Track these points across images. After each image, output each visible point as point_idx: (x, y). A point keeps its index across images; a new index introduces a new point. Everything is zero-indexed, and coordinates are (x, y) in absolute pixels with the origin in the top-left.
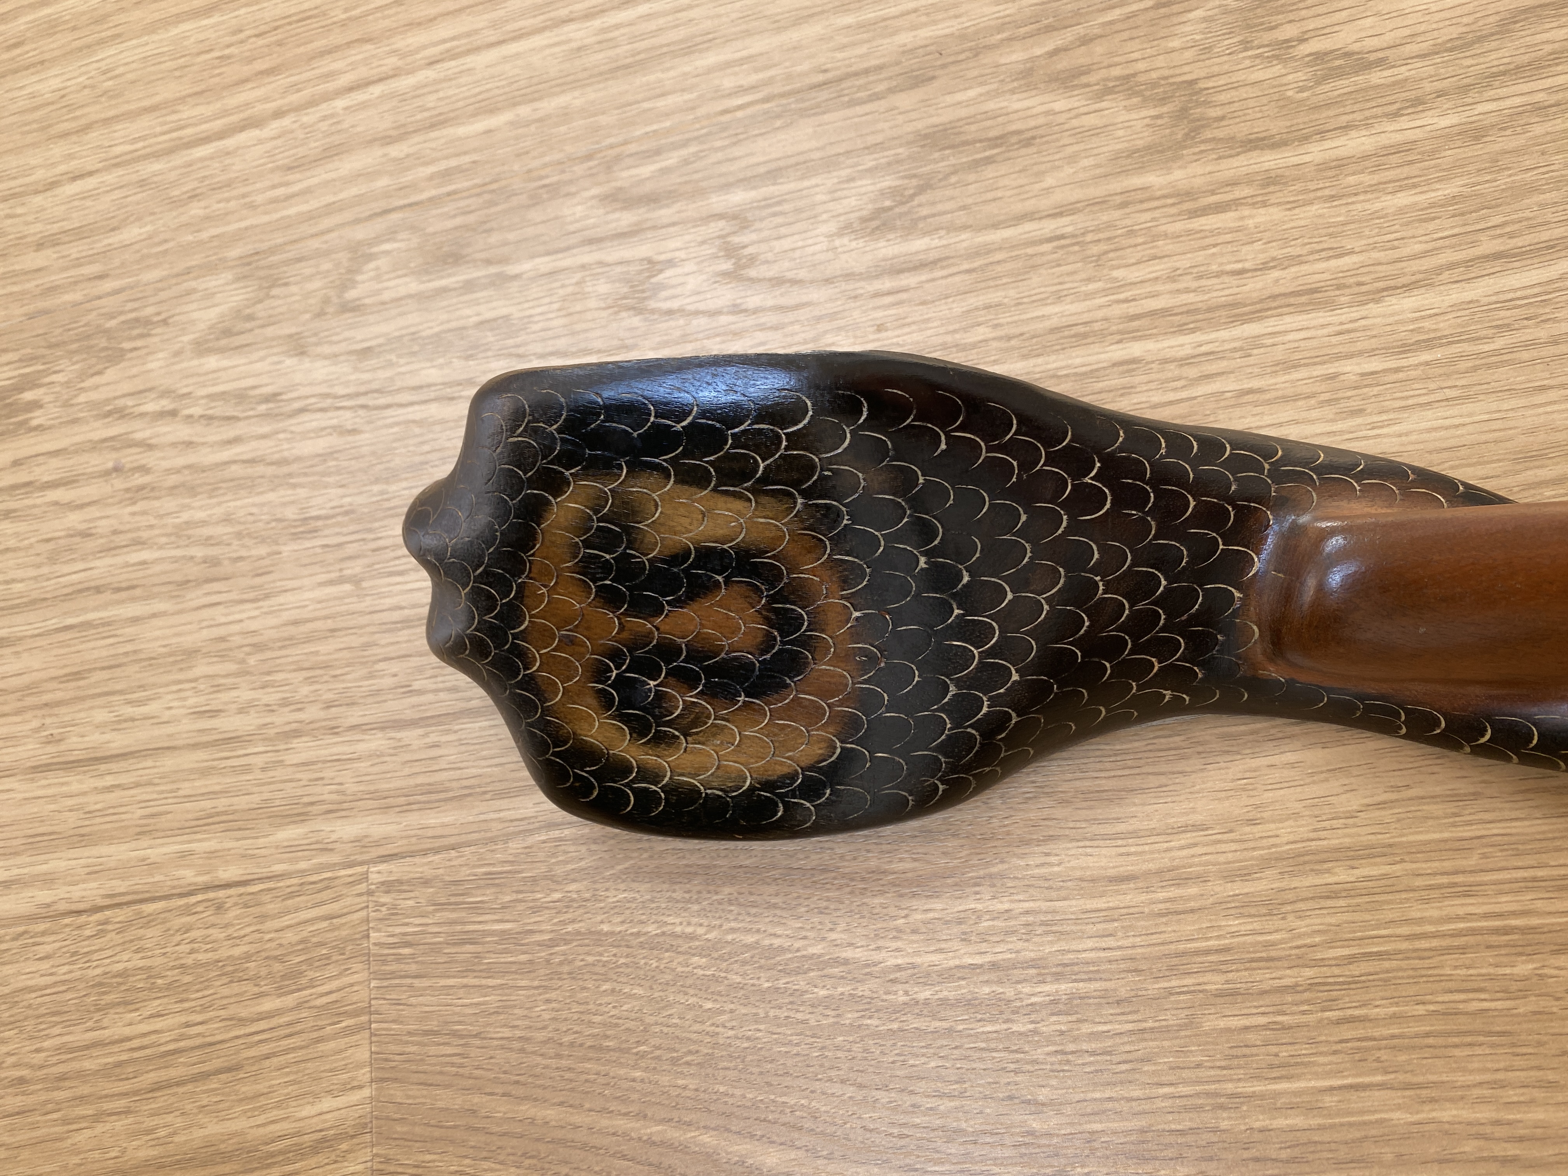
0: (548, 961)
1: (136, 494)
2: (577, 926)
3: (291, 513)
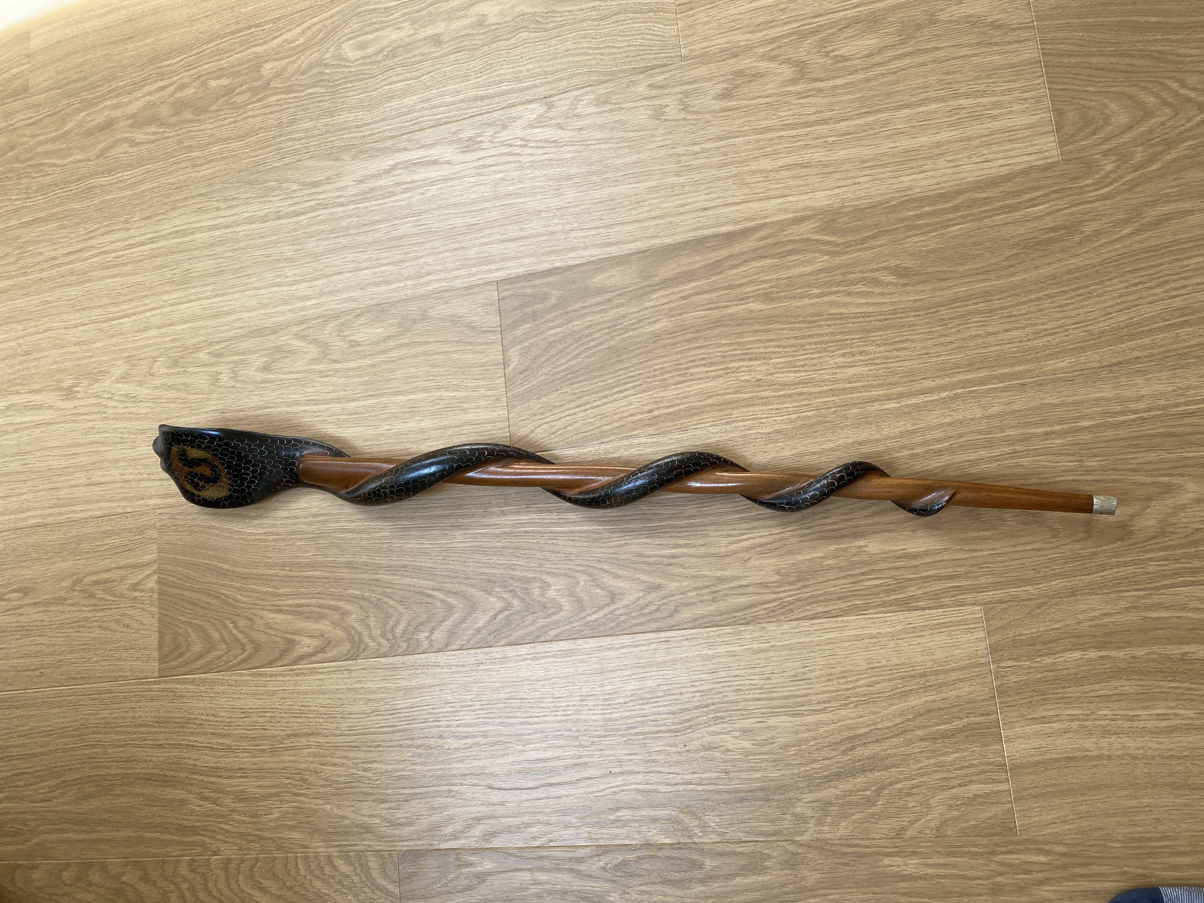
2: (196, 523)
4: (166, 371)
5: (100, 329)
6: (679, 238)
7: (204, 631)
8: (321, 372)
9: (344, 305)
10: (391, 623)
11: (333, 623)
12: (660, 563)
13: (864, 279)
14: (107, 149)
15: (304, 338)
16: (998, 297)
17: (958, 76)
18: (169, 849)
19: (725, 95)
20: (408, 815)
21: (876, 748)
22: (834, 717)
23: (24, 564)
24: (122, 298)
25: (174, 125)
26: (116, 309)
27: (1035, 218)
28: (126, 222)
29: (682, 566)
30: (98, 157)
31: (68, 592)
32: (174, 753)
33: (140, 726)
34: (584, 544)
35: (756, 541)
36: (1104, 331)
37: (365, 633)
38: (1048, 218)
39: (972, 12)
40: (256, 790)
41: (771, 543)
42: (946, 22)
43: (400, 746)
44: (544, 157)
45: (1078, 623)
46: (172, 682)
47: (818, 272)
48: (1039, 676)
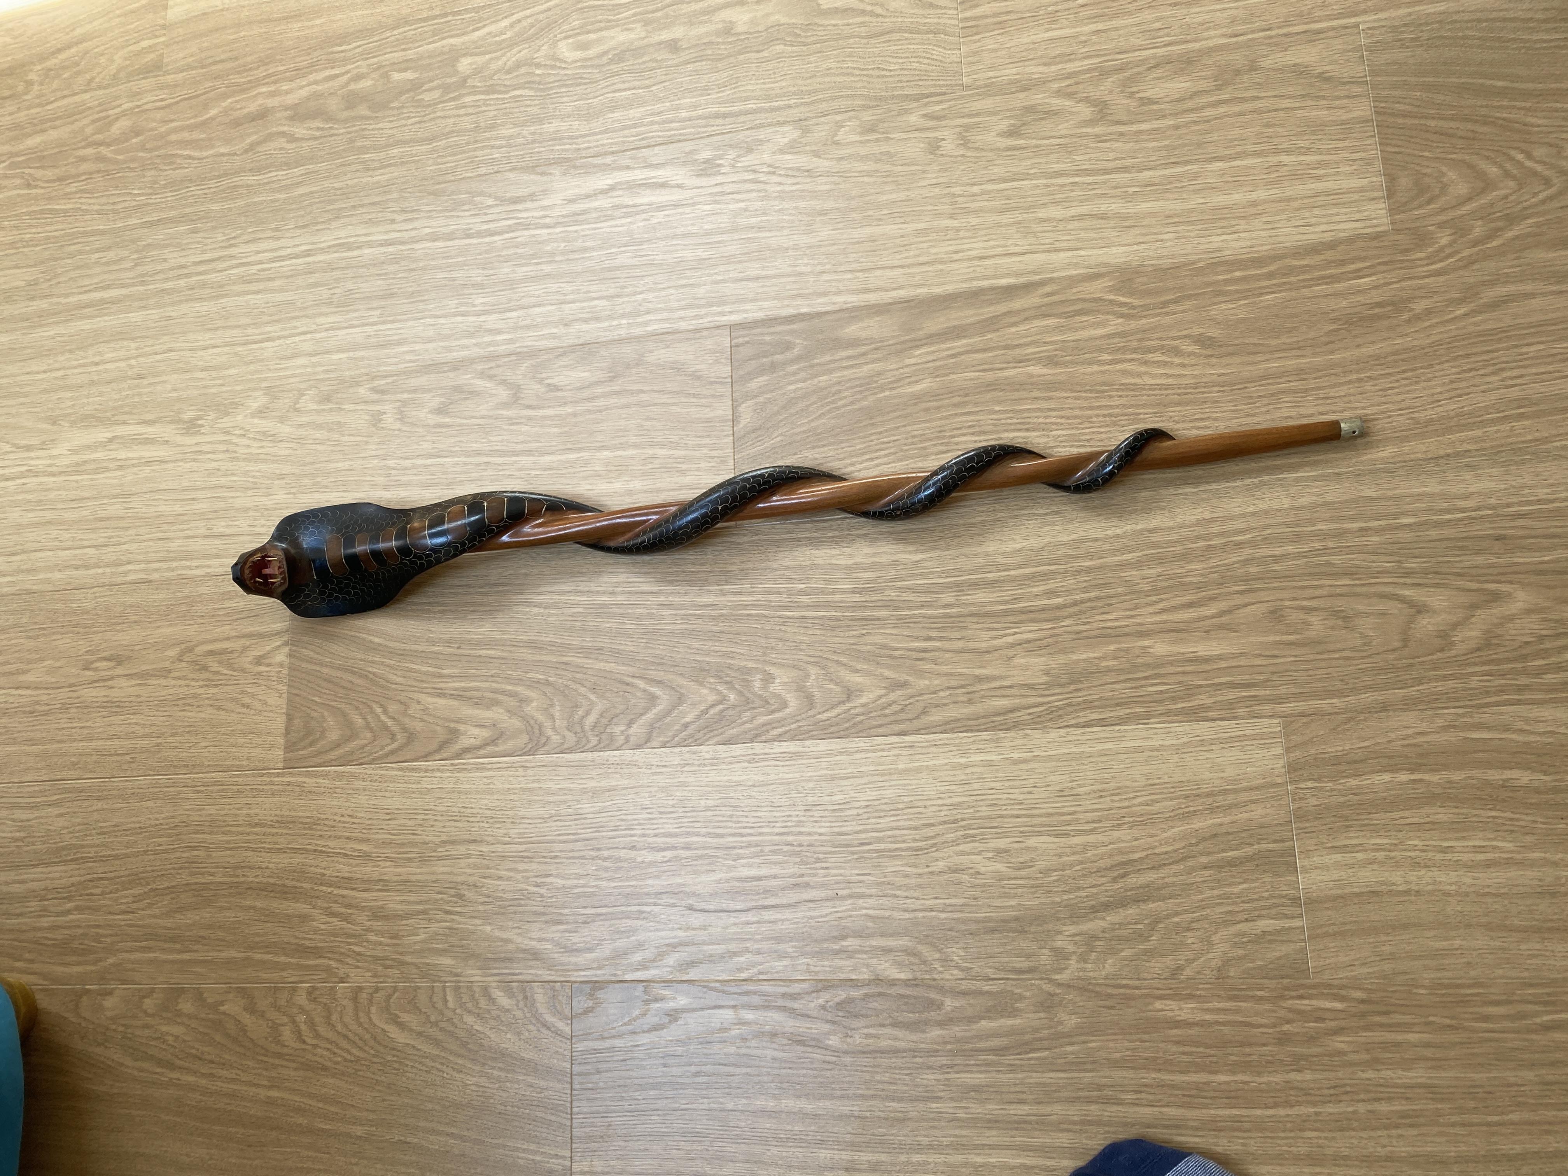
1: (233, 459)
3: (277, 472)
4: (315, 407)
5: (236, 354)
6: (950, 288)
7: (344, 715)
8: (511, 419)
9: (544, 342)
10: (580, 713)
11: (508, 711)
12: (908, 658)
13: (1163, 346)
14: (259, 143)
15: (491, 377)
16: (1314, 376)
17: (1280, 130)
18: (284, 974)
19: (1012, 133)
20: (588, 939)
21: (1152, 876)
22: (1105, 839)
23: (119, 627)
24: (265, 318)
25: (345, 121)
26: (257, 331)
27: (1359, 291)
28: (276, 229)
29: (934, 661)
30: (246, 151)
31: (173, 662)
32: (298, 859)
33: (256, 825)
34: (818, 632)
35: (1024, 636)
36: (1432, 420)
37: (548, 724)
38: (1373, 293)
39: (1299, 61)
40: (399, 906)
41: (1040, 640)
42: (1269, 70)
43: (583, 857)
44: (794, 188)
45: (1389, 742)
46: (300, 774)
47: (1110, 336)
48: (1342, 799)
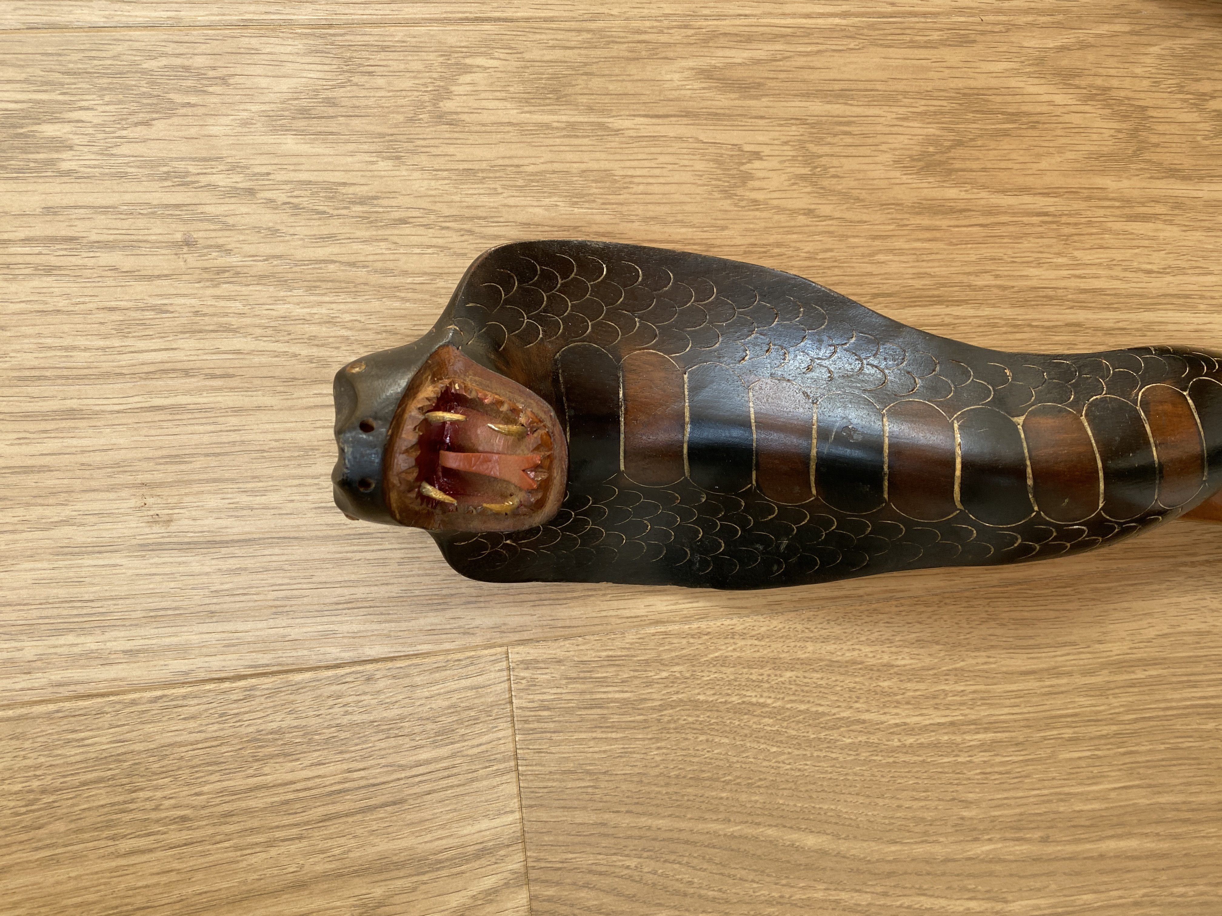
0: (659, 721)
2: (680, 696)
